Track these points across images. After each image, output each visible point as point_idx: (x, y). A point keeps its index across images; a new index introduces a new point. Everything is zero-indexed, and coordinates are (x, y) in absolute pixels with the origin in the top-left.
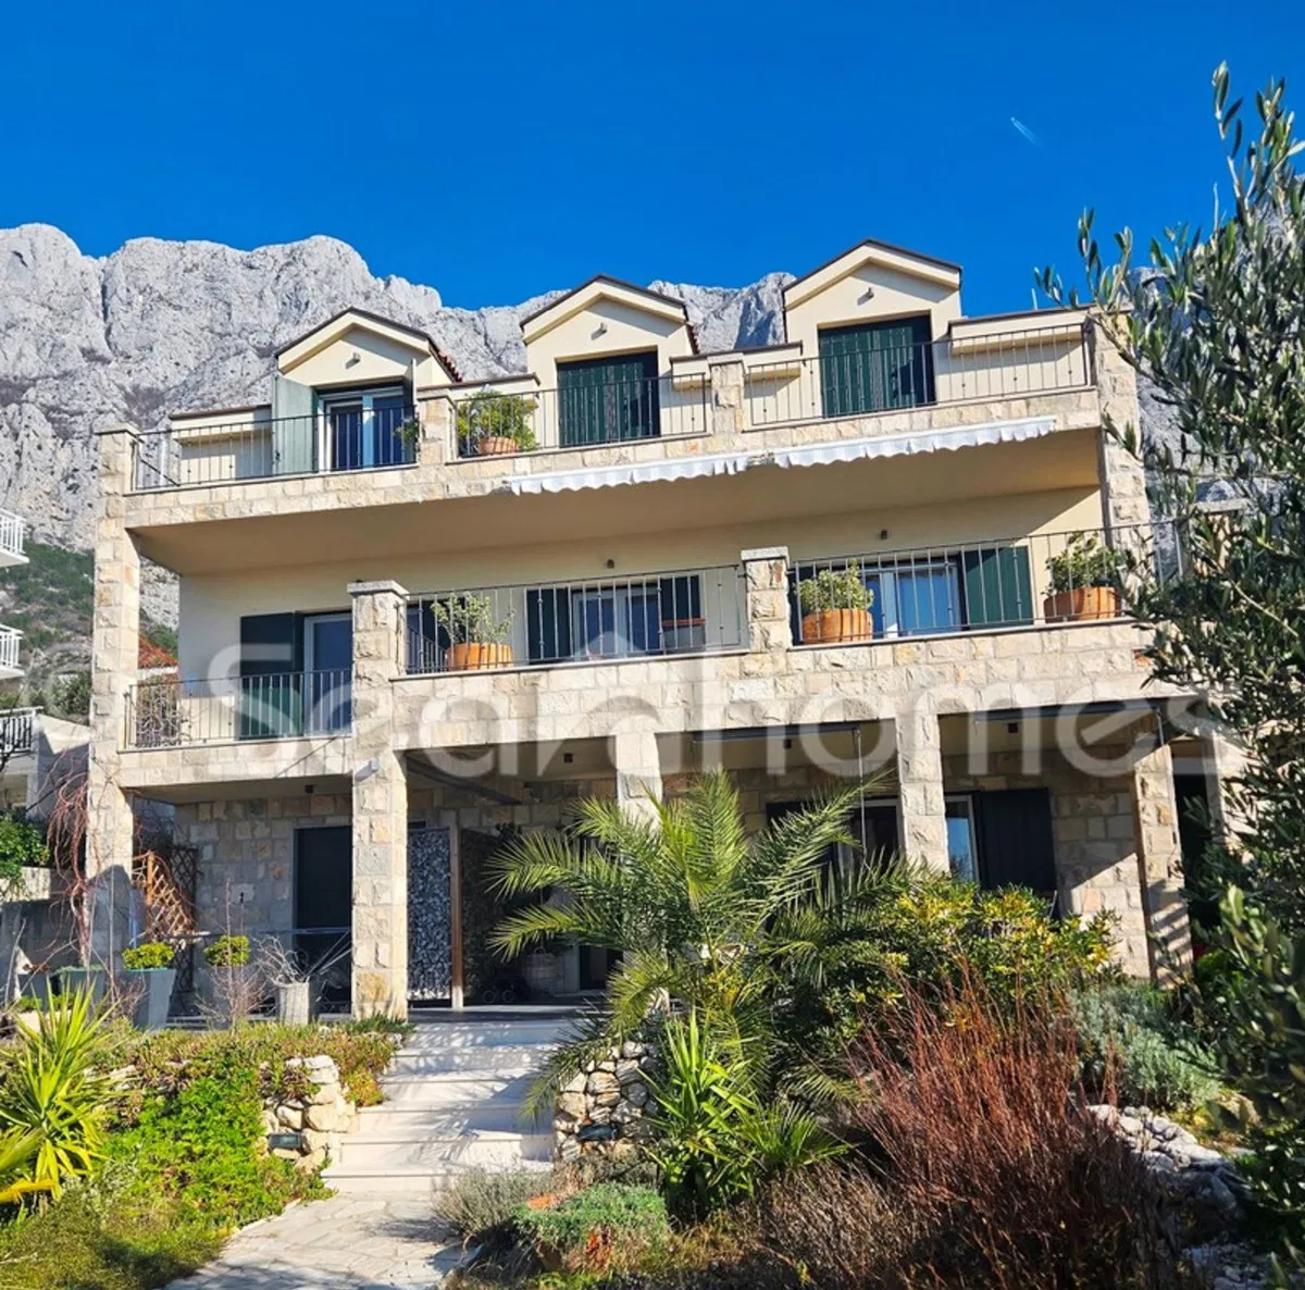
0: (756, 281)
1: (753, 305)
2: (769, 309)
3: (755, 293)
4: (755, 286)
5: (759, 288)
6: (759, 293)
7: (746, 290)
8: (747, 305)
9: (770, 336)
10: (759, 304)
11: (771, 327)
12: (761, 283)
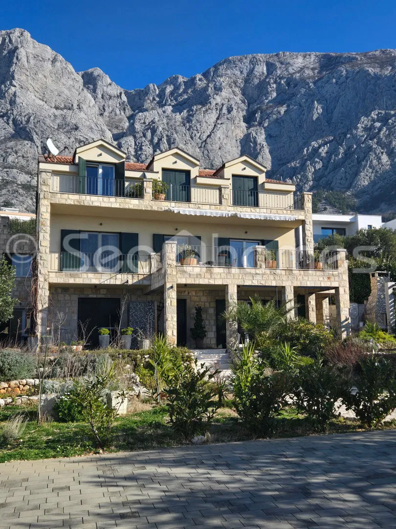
0: (10, 30)
1: (7, 40)
2: (15, 44)
3: (8, 35)
4: (9, 31)
5: (11, 33)
6: (11, 35)
7: (4, 32)
8: (4, 40)
9: (15, 58)
10: (10, 41)
11: (16, 54)
12: (12, 31)
